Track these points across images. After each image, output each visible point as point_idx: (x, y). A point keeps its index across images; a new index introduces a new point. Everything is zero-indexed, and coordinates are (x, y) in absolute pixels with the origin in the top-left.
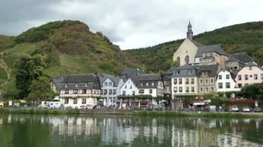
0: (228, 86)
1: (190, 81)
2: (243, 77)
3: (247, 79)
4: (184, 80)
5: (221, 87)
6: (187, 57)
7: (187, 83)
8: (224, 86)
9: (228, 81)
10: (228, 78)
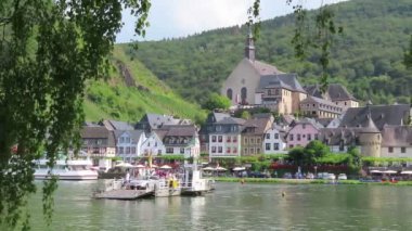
0: (276, 148)
1: (232, 139)
2: (295, 137)
3: (299, 139)
4: (225, 138)
5: (268, 148)
6: (244, 91)
7: (229, 141)
8: (272, 147)
9: (277, 141)
10: (276, 137)
